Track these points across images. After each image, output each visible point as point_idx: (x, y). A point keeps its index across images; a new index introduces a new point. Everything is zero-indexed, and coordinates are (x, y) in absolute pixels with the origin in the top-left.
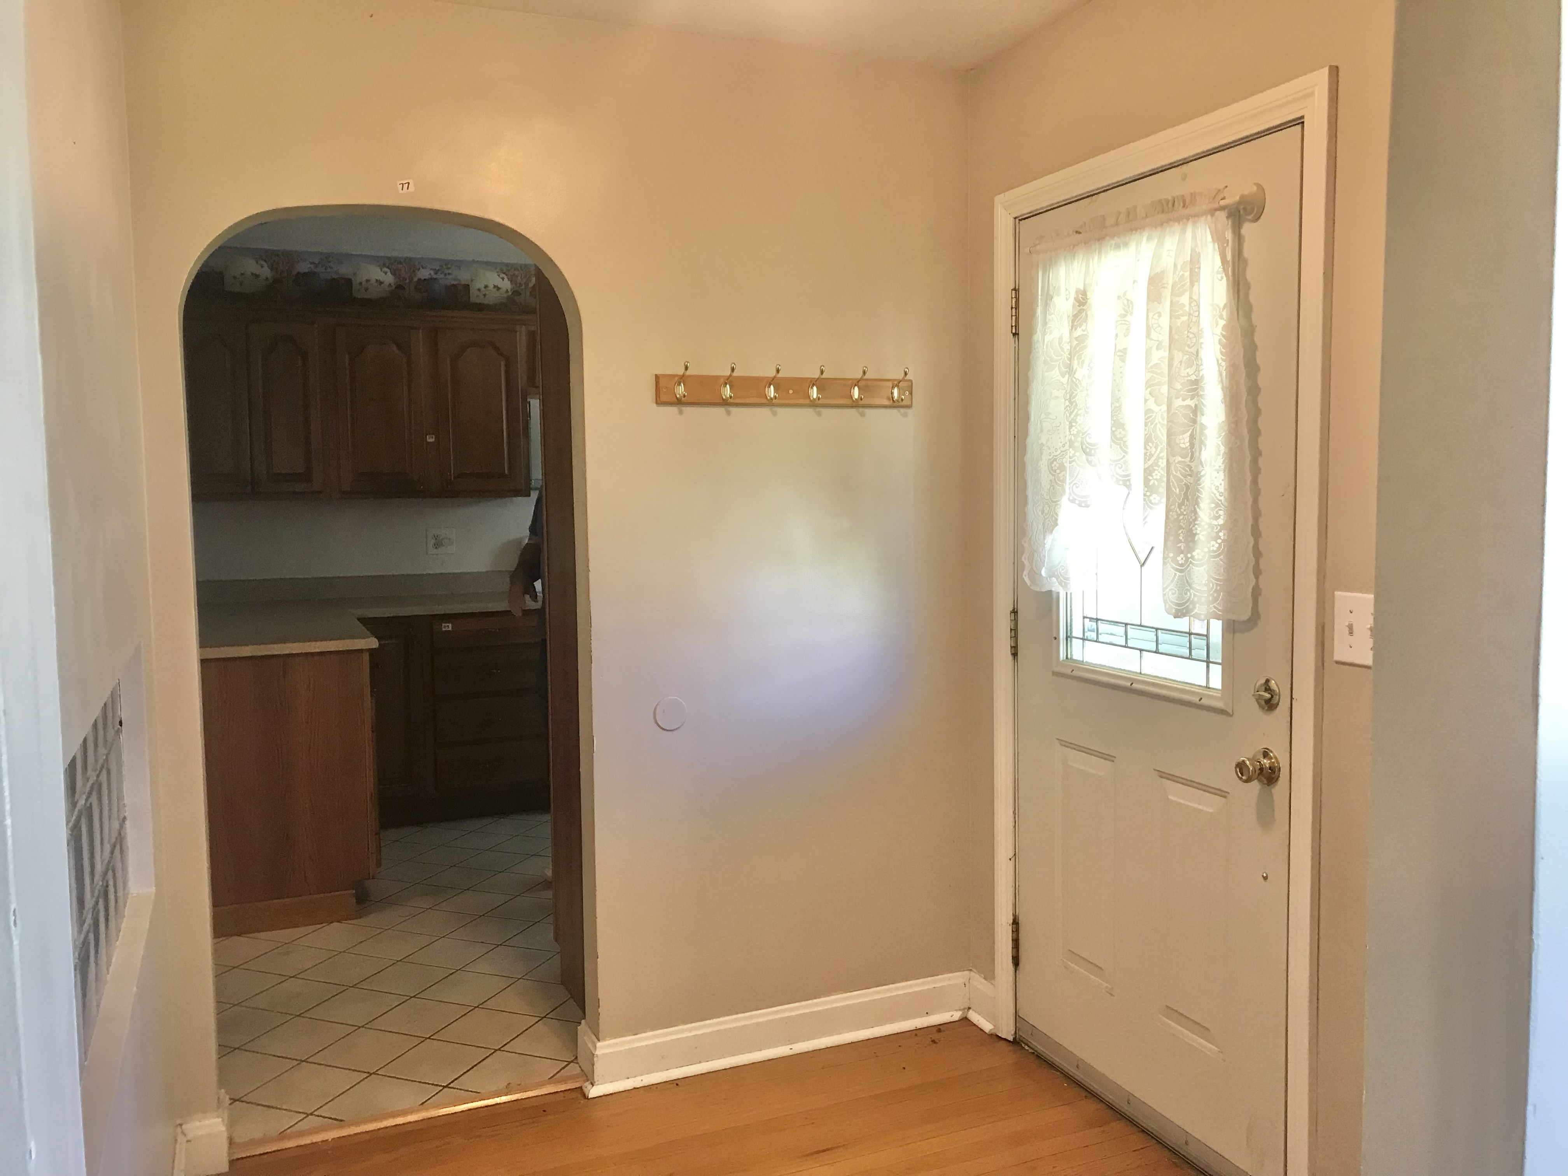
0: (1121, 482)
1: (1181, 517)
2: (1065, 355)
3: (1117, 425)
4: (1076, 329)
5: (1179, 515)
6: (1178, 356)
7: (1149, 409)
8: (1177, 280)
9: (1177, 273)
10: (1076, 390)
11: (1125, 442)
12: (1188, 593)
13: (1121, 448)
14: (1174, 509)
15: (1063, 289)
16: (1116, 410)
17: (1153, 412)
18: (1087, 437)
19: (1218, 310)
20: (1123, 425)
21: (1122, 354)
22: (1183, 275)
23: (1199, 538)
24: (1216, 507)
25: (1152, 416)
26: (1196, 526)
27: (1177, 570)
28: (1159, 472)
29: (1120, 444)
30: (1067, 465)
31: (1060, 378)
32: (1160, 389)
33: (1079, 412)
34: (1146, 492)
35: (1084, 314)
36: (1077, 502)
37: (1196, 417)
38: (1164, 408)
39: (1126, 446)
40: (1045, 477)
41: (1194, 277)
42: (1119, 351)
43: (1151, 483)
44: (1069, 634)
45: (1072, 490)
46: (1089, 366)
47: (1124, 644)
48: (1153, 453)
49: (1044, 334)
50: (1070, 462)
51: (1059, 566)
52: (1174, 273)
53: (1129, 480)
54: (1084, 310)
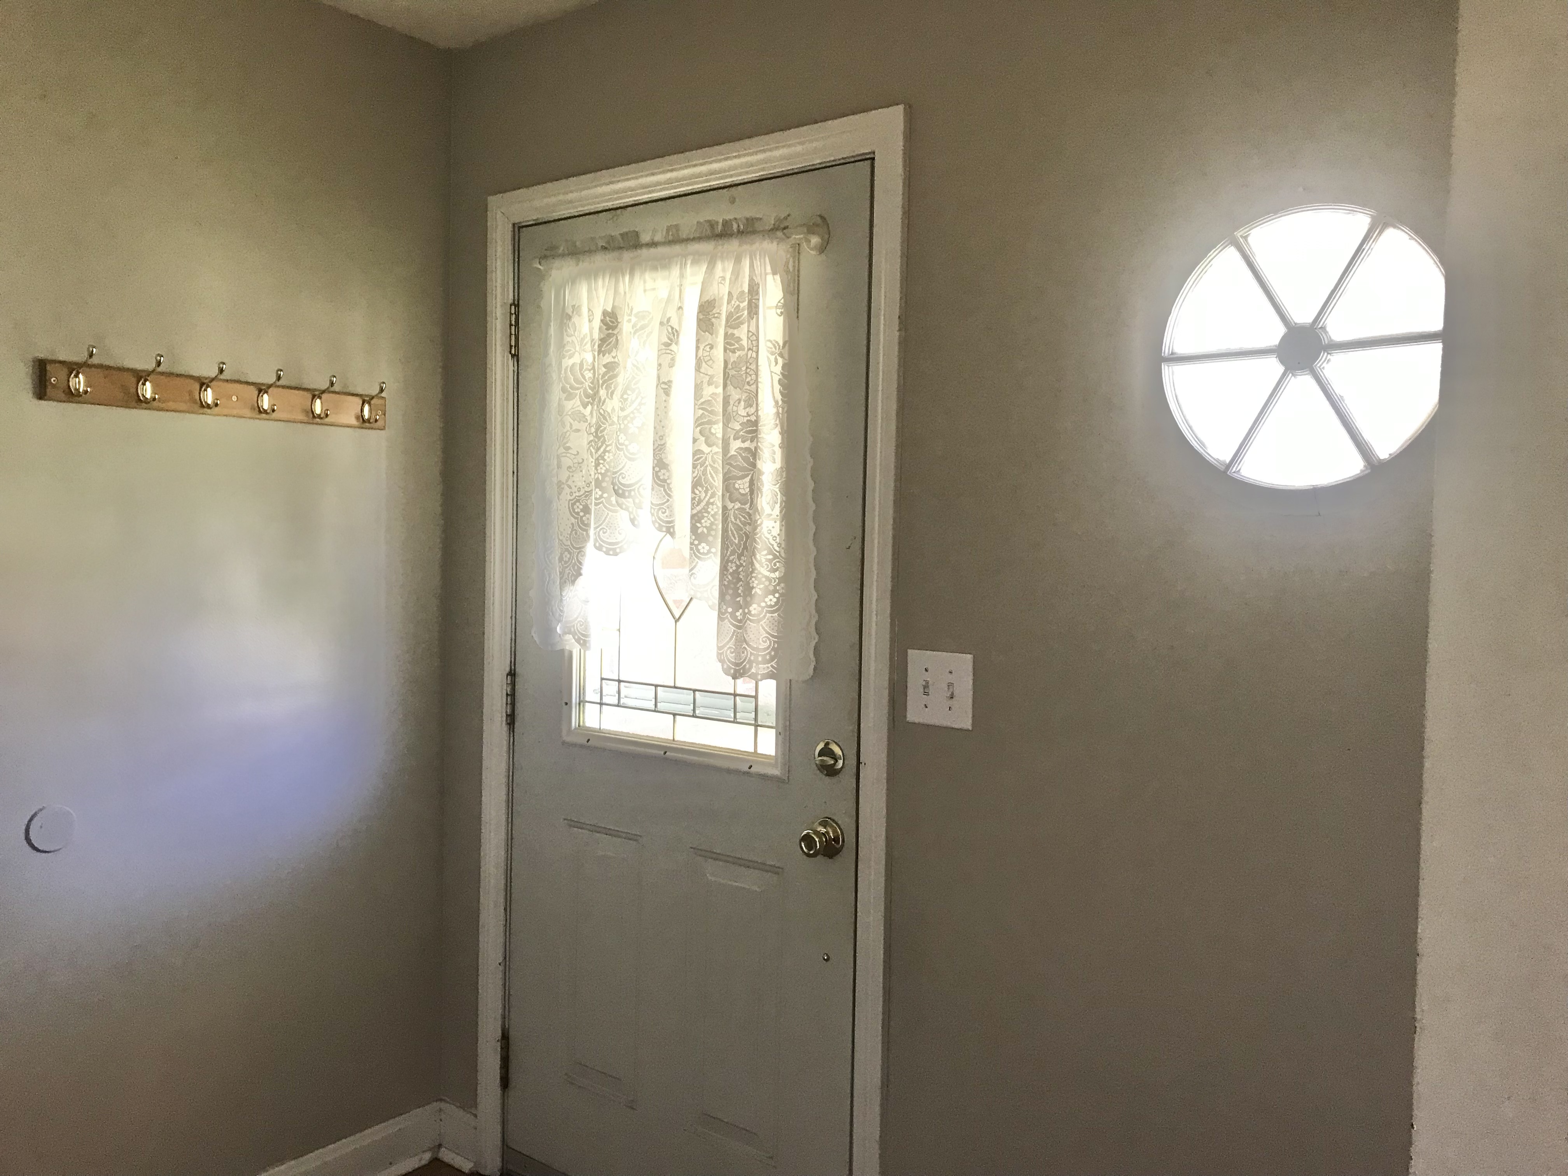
0: (664, 529)
1: (741, 569)
2: (587, 383)
3: (660, 465)
4: (604, 356)
5: (738, 567)
6: (735, 394)
7: (699, 450)
8: (733, 310)
9: (733, 302)
10: (604, 424)
11: (668, 484)
12: (746, 652)
13: (665, 490)
14: (733, 559)
15: (585, 310)
16: (659, 449)
17: (703, 453)
18: (620, 477)
19: (777, 347)
20: (668, 465)
21: (665, 387)
22: (739, 306)
23: (756, 592)
24: (774, 559)
25: (702, 457)
26: (753, 579)
27: (734, 625)
28: (709, 519)
29: (663, 486)
30: (593, 508)
31: (581, 408)
32: (710, 429)
33: (608, 449)
34: (694, 540)
35: (614, 339)
36: (604, 549)
37: (756, 461)
38: (718, 449)
39: (670, 489)
40: (563, 520)
41: (753, 309)
42: (664, 383)
43: (700, 531)
44: (582, 699)
45: (599, 536)
46: (622, 397)
47: (653, 708)
48: (702, 498)
49: (560, 357)
50: (596, 504)
51: (576, 622)
52: (729, 302)
53: (673, 527)
54: (614, 334)
